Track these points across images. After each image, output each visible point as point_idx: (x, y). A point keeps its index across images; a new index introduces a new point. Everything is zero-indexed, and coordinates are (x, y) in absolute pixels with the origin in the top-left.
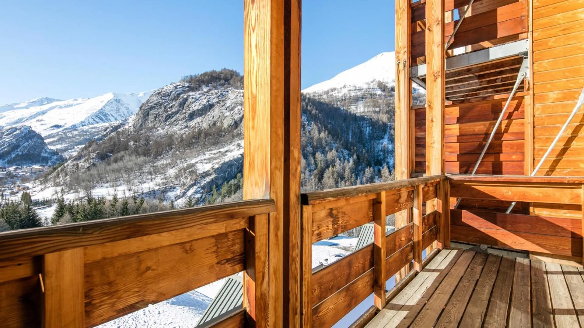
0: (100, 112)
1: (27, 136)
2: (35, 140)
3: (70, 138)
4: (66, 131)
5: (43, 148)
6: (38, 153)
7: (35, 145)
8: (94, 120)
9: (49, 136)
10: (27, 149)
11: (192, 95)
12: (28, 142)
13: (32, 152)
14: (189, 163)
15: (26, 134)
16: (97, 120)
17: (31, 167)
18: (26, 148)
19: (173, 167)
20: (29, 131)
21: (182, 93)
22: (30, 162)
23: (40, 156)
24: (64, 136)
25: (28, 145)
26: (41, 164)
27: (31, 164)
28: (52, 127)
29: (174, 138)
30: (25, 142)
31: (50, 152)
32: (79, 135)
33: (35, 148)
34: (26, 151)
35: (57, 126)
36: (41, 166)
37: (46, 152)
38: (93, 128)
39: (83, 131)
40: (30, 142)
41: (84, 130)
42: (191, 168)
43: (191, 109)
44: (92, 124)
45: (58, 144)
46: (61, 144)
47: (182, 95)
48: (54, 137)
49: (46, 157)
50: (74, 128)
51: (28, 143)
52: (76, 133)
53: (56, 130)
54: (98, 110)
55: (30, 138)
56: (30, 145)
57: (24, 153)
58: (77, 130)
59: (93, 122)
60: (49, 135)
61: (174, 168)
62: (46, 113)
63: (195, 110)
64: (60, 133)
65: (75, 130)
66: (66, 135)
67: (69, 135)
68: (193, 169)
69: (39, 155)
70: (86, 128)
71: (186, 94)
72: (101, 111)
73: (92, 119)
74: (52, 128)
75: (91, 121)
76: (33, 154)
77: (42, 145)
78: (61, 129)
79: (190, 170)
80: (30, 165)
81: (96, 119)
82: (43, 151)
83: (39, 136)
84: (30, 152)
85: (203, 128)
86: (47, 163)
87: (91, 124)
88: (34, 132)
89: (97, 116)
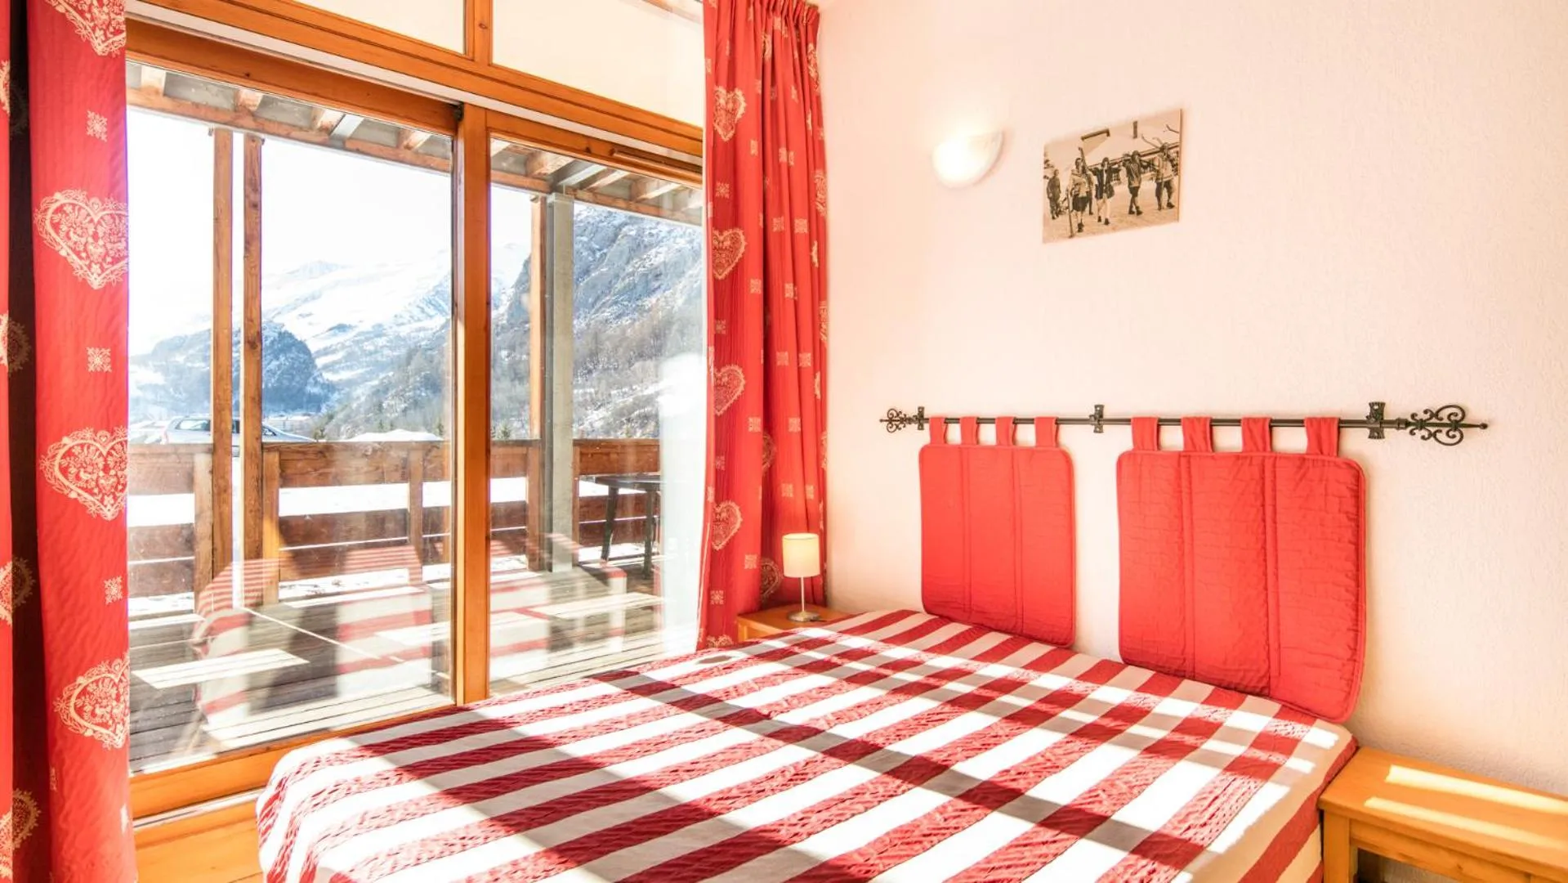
0: (437, 292)
1: (276, 347)
2: (292, 356)
3: (371, 353)
4: (363, 338)
5: (310, 374)
6: (298, 386)
7: (292, 367)
8: (423, 311)
9: (326, 352)
10: (276, 377)
11: (651, 229)
12: (278, 359)
13: (286, 383)
14: (640, 394)
15: (275, 340)
16: (431, 311)
17: (284, 418)
18: (274, 374)
19: (600, 407)
20: (280, 334)
21: (626, 224)
22: (282, 406)
23: (304, 394)
24: (357, 349)
25: (279, 367)
26: (304, 412)
27: (285, 411)
28: (331, 329)
29: (603, 337)
30: (271, 360)
31: (324, 384)
32: (390, 348)
33: (292, 374)
34: (273, 380)
35: (342, 328)
36: (305, 415)
37: (316, 383)
38: (420, 330)
39: (398, 337)
40: (282, 358)
41: (402, 334)
42: (643, 407)
43: (647, 264)
44: (419, 320)
45: (343, 368)
46: (350, 368)
47: (625, 229)
48: (334, 352)
49: (315, 395)
50: (379, 330)
51: (277, 363)
52: (381, 341)
53: (342, 338)
54: (431, 288)
55: (282, 351)
56: (283, 367)
57: (270, 385)
58: (385, 335)
59: (421, 316)
60: (325, 349)
61: (602, 409)
62: (319, 296)
63: (656, 264)
64: (347, 344)
65: (379, 336)
66: (361, 349)
67: (369, 347)
68: (648, 409)
69: (301, 390)
70: (404, 331)
71: (636, 227)
72: (439, 289)
73: (419, 309)
74: (332, 332)
75: (416, 312)
76: (288, 389)
77: (307, 368)
78: (350, 335)
79: (642, 411)
80: (283, 413)
81: (426, 309)
82: (311, 380)
83: (302, 347)
84: (282, 383)
85: (676, 309)
86: (319, 409)
87: (416, 321)
88: (291, 336)
89: (430, 302)
